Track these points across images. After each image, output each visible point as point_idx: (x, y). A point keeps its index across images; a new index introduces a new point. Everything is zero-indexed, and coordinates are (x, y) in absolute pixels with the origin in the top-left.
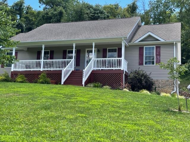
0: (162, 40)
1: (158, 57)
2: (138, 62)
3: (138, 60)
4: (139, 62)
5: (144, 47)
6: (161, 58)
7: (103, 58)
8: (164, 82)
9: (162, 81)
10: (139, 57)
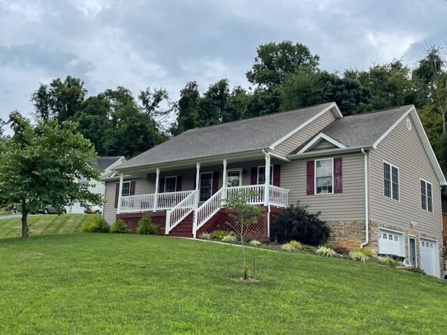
0: (342, 147)
1: (338, 178)
2: (306, 188)
3: (306, 185)
4: (307, 190)
5: (315, 161)
6: (343, 179)
7: (252, 184)
8: (348, 225)
9: (345, 224)
10: (308, 179)
